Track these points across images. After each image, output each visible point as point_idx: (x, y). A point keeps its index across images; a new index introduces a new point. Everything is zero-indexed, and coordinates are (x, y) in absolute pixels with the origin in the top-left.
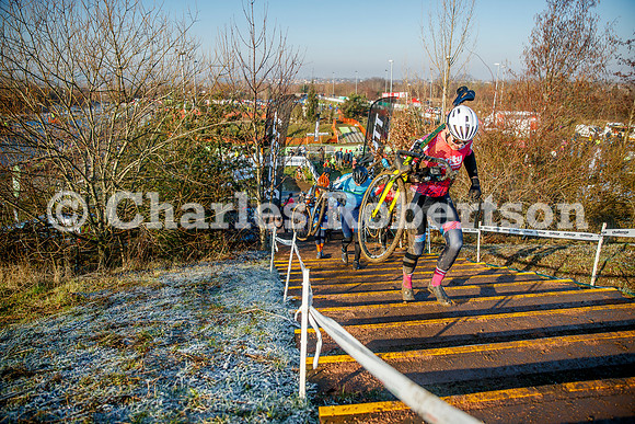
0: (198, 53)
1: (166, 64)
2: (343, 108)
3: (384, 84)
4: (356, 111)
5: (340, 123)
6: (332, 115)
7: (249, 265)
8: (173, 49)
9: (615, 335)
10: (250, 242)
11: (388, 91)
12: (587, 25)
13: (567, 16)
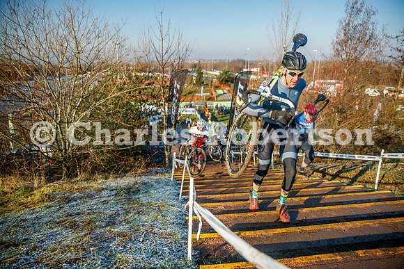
0: (127, 44)
1: (107, 50)
2: (219, 78)
3: (244, 63)
4: (227, 80)
5: (217, 87)
6: (212, 82)
7: (158, 177)
8: (111, 41)
9: (389, 220)
10: (159, 162)
11: (247, 68)
12: (371, 26)
13: (358, 21)
